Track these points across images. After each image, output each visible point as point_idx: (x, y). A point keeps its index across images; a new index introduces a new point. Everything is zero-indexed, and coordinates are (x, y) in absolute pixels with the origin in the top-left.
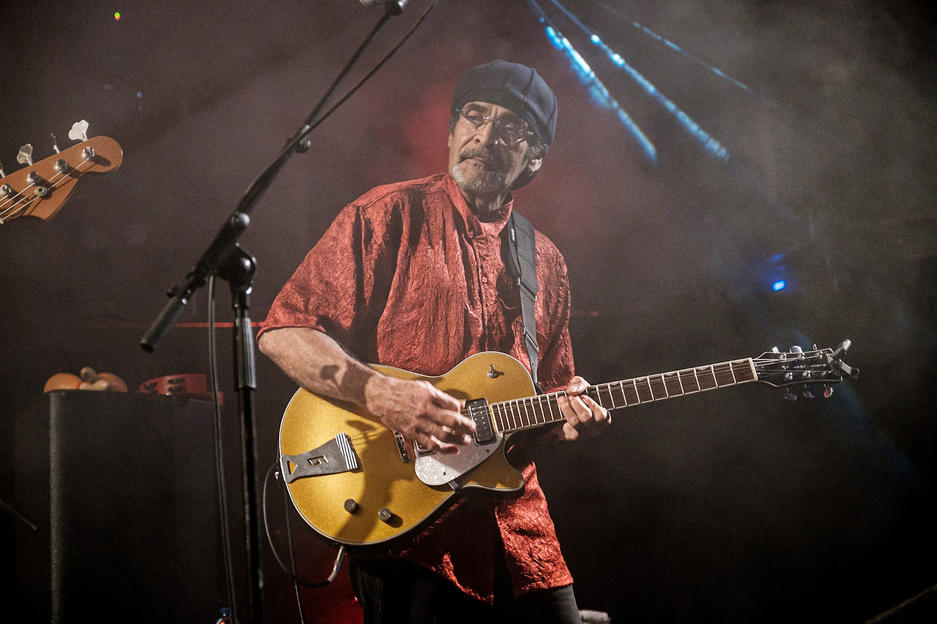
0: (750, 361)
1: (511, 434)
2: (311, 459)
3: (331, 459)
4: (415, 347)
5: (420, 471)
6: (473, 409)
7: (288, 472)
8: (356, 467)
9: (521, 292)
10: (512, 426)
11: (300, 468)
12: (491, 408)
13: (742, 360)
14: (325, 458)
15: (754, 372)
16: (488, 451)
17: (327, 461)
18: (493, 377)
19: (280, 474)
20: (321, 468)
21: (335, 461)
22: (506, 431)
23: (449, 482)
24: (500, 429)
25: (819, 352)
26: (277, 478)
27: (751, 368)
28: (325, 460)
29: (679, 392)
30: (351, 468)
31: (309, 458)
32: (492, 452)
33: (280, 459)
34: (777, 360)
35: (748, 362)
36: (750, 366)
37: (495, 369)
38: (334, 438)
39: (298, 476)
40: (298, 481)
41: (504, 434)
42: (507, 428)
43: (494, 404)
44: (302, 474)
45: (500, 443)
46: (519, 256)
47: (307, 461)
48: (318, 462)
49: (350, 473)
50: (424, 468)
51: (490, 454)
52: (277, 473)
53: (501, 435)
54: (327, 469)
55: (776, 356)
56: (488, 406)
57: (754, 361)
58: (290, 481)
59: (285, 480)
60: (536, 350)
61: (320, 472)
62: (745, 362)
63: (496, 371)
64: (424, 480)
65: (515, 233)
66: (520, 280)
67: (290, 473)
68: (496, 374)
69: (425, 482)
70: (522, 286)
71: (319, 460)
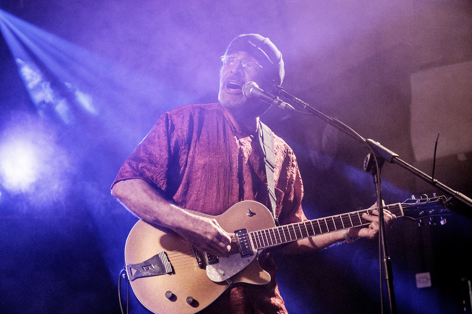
0: (399, 205)
1: (262, 250)
2: (144, 267)
3: (156, 266)
4: (200, 193)
5: (210, 273)
6: (239, 236)
7: (130, 274)
8: (172, 271)
9: (266, 165)
10: (263, 246)
11: (138, 272)
12: (249, 234)
13: (395, 204)
14: (152, 266)
15: (402, 211)
16: (249, 261)
17: (154, 268)
18: (250, 216)
19: (126, 276)
20: (150, 272)
21: (158, 268)
22: (259, 248)
23: (227, 280)
24: (256, 247)
25: (438, 198)
26: (124, 277)
27: (400, 209)
28: (153, 268)
29: (360, 224)
30: (169, 272)
31: (142, 266)
32: (251, 261)
33: (126, 266)
34: (415, 204)
35: (398, 205)
36: (400, 208)
37: (251, 211)
38: (157, 253)
39: (137, 277)
40: (137, 280)
41: (258, 250)
42: (259, 246)
43: (252, 232)
44: (139, 275)
45: (255, 256)
46: (264, 145)
47: (142, 268)
48: (149, 268)
49: (168, 275)
50: (212, 272)
51: (250, 262)
52: (124, 275)
53: (256, 251)
54: (154, 272)
55: (414, 201)
56: (248, 233)
57: (401, 205)
58: (132, 280)
59: (129, 279)
60: (274, 200)
61: (150, 274)
62: (396, 205)
63: (252, 212)
64: (212, 279)
65: (262, 132)
66: (265, 159)
67: (132, 275)
68: (252, 214)
69: (212, 280)
70: (266, 162)
71: (149, 267)
